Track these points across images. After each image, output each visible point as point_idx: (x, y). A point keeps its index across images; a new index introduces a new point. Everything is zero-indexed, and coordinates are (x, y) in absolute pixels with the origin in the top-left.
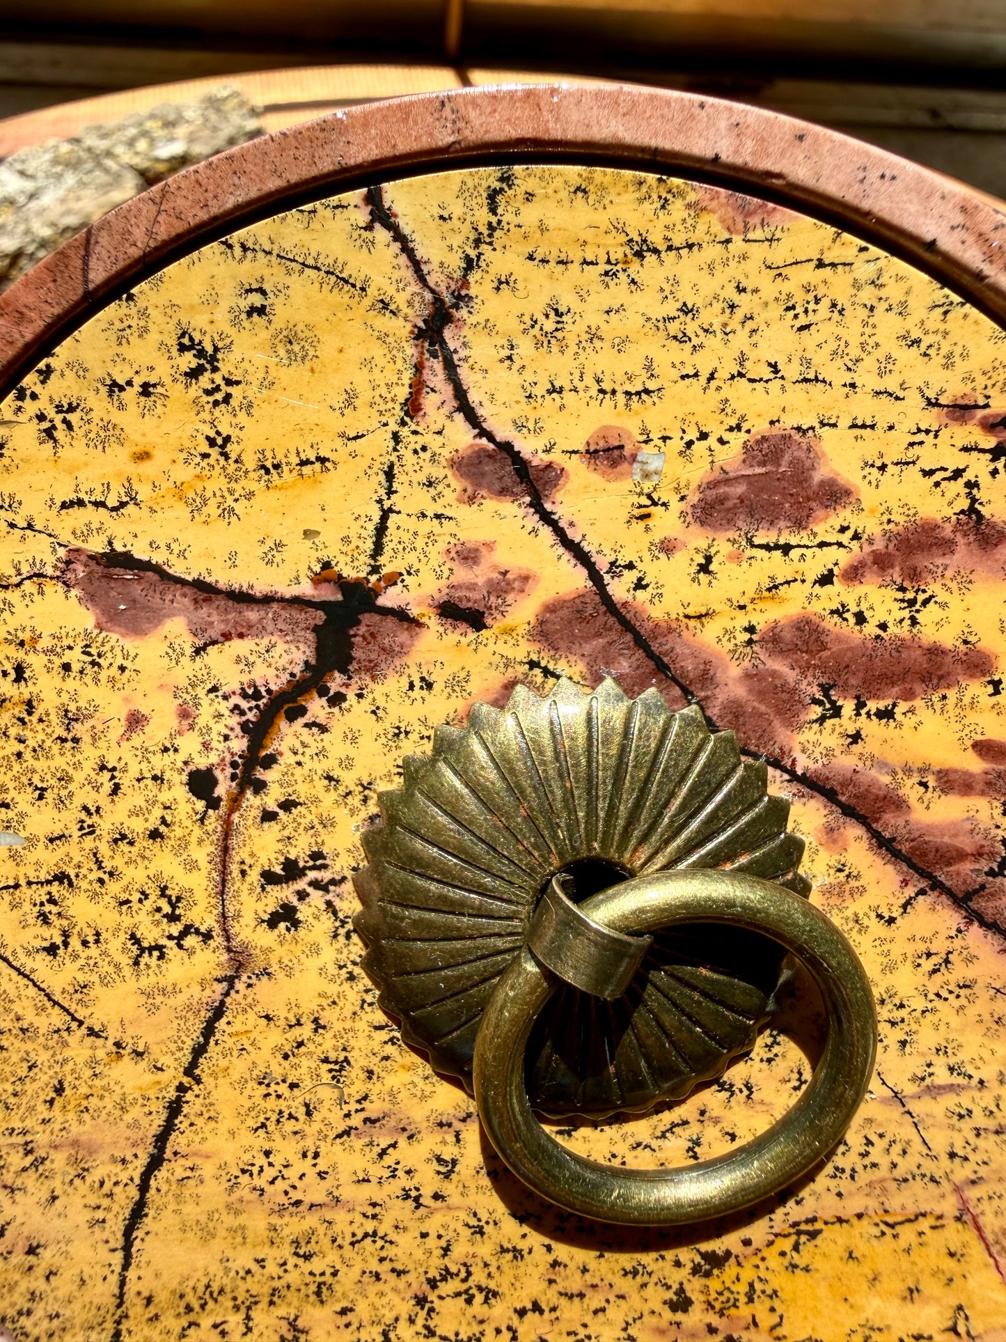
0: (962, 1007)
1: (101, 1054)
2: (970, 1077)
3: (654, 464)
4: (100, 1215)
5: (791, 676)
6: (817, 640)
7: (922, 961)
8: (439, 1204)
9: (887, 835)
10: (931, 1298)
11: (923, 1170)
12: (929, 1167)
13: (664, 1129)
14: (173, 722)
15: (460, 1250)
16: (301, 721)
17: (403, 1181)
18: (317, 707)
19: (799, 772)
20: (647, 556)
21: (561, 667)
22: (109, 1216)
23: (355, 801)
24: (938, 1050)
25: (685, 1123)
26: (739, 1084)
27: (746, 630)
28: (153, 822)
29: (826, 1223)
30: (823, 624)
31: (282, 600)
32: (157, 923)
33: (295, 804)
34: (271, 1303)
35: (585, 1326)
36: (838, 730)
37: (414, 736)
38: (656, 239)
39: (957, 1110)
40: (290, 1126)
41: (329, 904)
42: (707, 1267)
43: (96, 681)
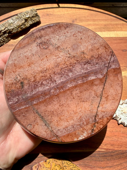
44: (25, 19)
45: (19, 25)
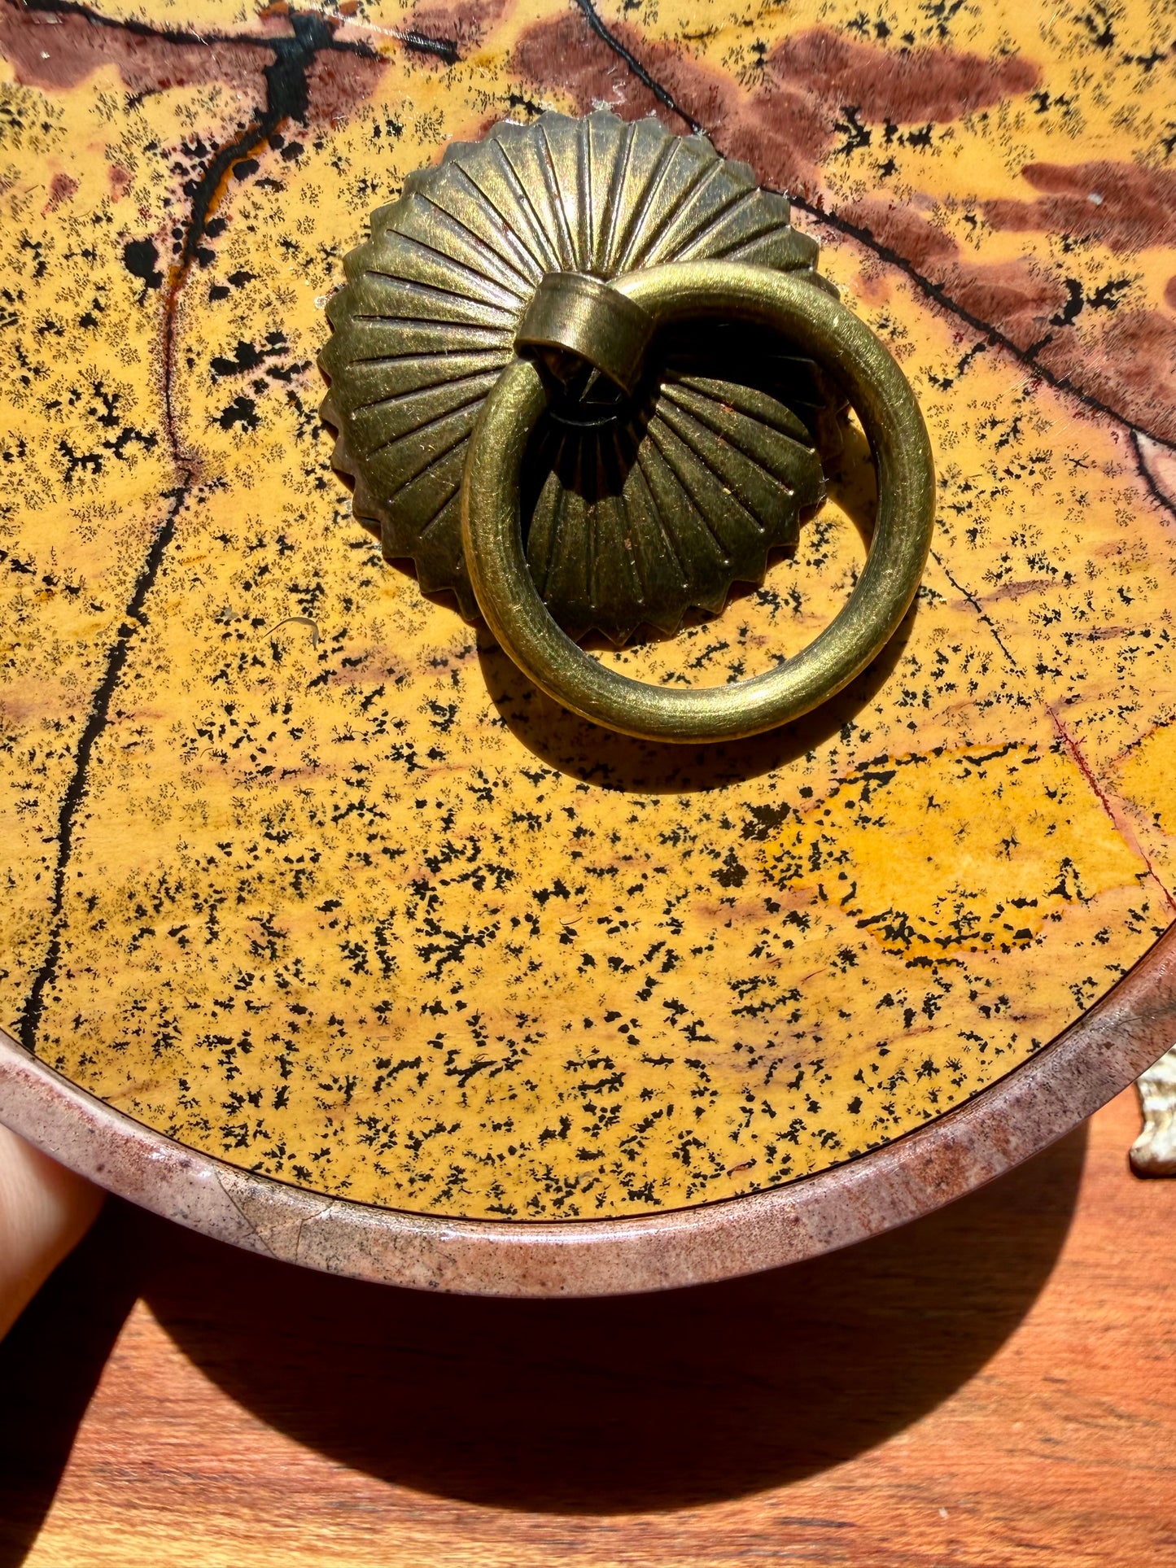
0: (1038, 485)
1: (28, 592)
2: (1054, 571)
4: (30, 795)
5: (810, 99)
6: (835, 56)
7: (987, 431)
8: (437, 763)
9: (934, 281)
10: (1031, 851)
11: (1008, 690)
12: (1016, 686)
13: (699, 655)
14: (104, 186)
15: (464, 821)
16: (252, 179)
17: (393, 737)
18: (270, 161)
19: (828, 212)
21: (547, 103)
22: (42, 797)
23: (317, 270)
24: (1014, 540)
25: (724, 646)
26: (784, 594)
27: (754, 48)
28: (85, 306)
29: (899, 763)
30: (841, 39)
31: (227, 39)
32: (91, 429)
33: (248, 277)
34: (241, 900)
35: (619, 909)
36: (868, 160)
37: (382, 191)
39: (1043, 613)
40: (255, 673)
41: (292, 396)
42: (761, 827)
43: (17, 142)
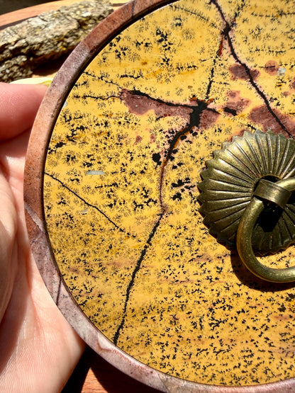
1: (123, 236)
3: (283, 72)
4: (120, 285)
8: (217, 281)
13: (280, 258)
14: (149, 140)
15: (222, 295)
16: (185, 140)
17: (207, 274)
18: (189, 136)
20: (280, 97)
21: (256, 127)
22: (123, 285)
23: (199, 163)
25: (285, 256)
28: (142, 168)
31: (181, 105)
32: (142, 198)
33: (182, 164)
34: (168, 311)
35: (256, 316)
37: (216, 145)
38: (285, 11)
40: (176, 258)
41: (190, 193)
42: (290, 298)
43: (128, 127)
44: (78, 21)
45: (61, 36)
